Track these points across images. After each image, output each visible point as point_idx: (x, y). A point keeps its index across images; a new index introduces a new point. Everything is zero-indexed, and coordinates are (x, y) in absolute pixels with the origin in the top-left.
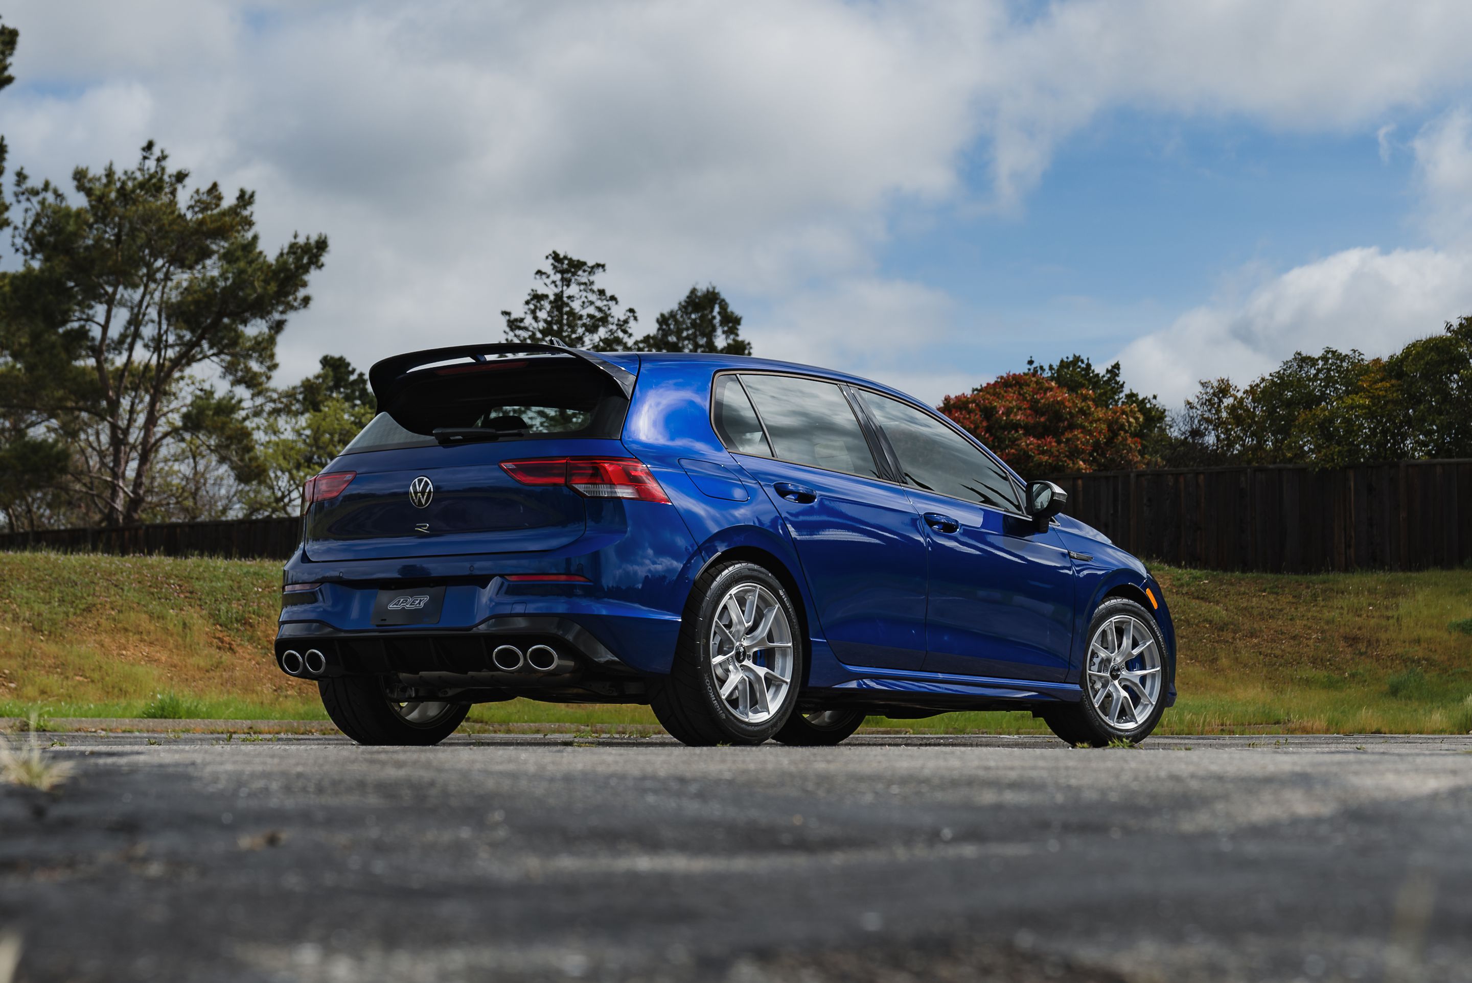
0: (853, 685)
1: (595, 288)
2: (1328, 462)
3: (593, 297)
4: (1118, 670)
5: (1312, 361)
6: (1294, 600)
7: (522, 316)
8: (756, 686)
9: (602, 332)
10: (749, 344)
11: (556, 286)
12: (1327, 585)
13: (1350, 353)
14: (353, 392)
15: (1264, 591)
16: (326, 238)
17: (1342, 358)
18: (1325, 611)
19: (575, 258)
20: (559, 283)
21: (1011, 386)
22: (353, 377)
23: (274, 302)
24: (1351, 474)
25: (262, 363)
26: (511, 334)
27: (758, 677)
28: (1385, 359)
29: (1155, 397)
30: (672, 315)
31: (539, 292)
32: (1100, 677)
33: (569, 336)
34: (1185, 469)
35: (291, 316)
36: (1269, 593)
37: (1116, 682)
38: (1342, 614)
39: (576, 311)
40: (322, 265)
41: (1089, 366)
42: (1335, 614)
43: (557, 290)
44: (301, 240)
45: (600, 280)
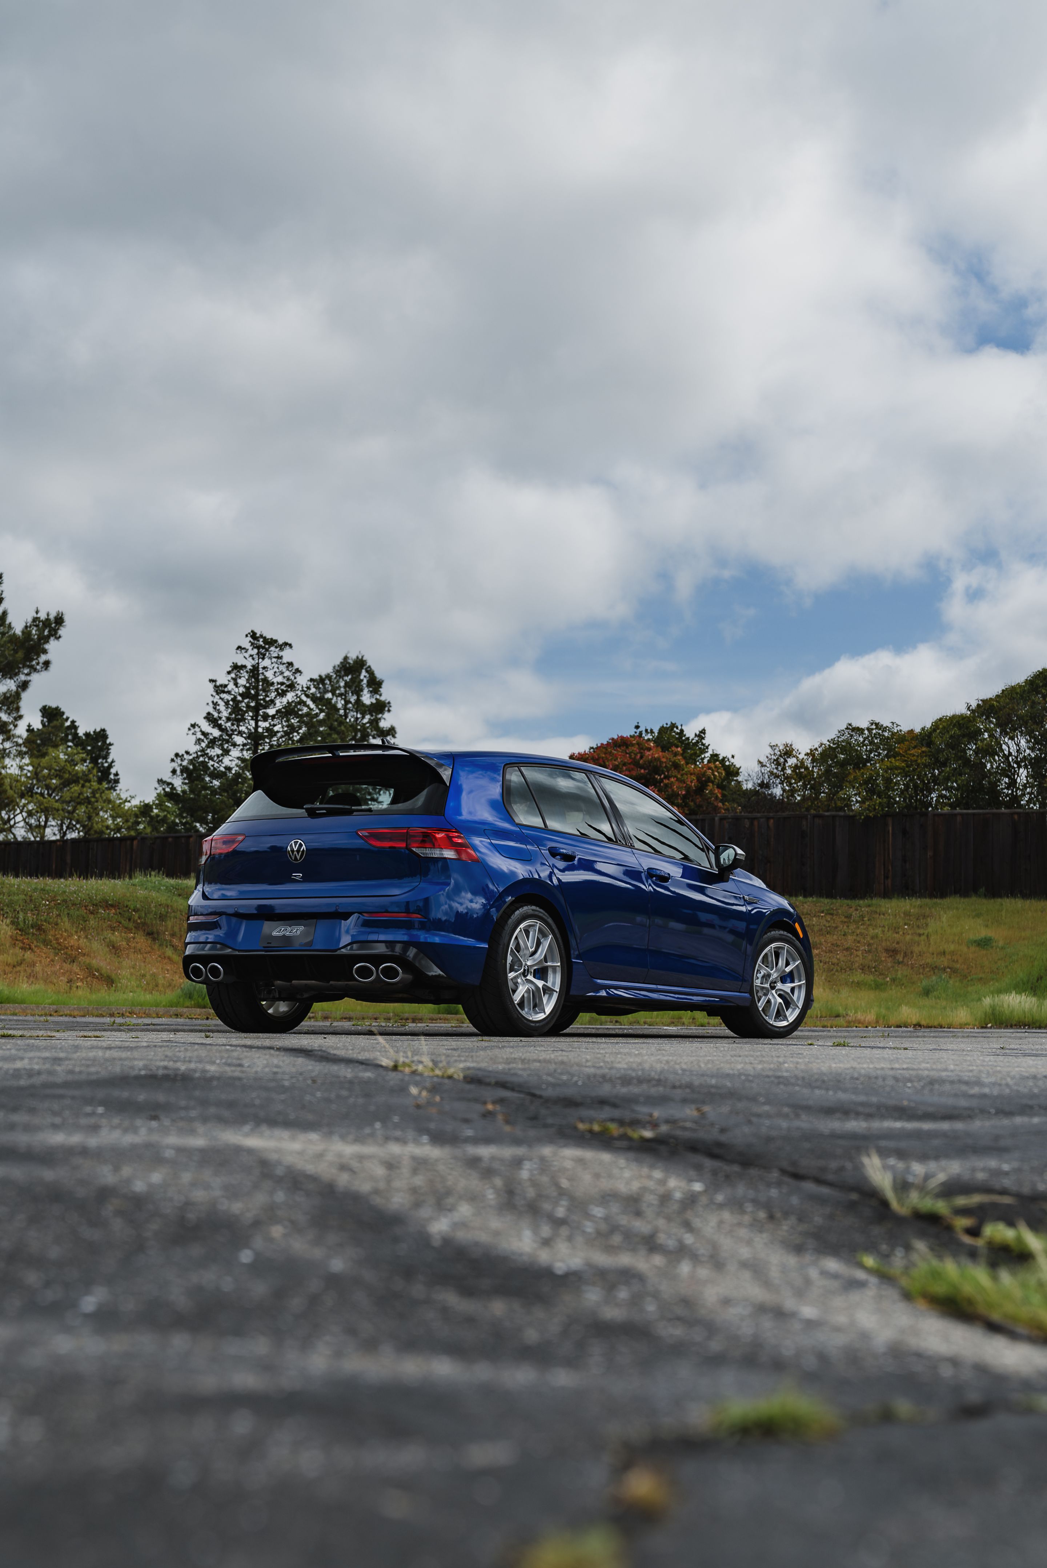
0: (603, 993)
1: (285, 660)
2: (870, 812)
3: (283, 668)
4: (775, 982)
5: (859, 731)
6: (845, 920)
7: (226, 683)
8: (537, 995)
9: (290, 696)
10: (389, 703)
11: (253, 659)
12: (871, 908)
13: (890, 725)
14: (67, 735)
15: (823, 912)
16: (62, 615)
17: (885, 729)
18: (870, 929)
19: (268, 637)
20: (256, 657)
21: (619, 746)
22: (68, 724)
23: (21, 666)
24: (890, 821)
25: (9, 714)
26: (217, 697)
27: (537, 987)
28: (918, 730)
29: (733, 757)
30: (328, 677)
31: (239, 664)
32: (763, 988)
33: (264, 700)
34: (759, 815)
35: (35, 678)
36: (826, 914)
37: (774, 992)
38: (883, 931)
39: (270, 679)
40: (60, 637)
41: (682, 731)
42: (878, 931)
43: (253, 662)
44: (42, 616)
45: (287, 655)
